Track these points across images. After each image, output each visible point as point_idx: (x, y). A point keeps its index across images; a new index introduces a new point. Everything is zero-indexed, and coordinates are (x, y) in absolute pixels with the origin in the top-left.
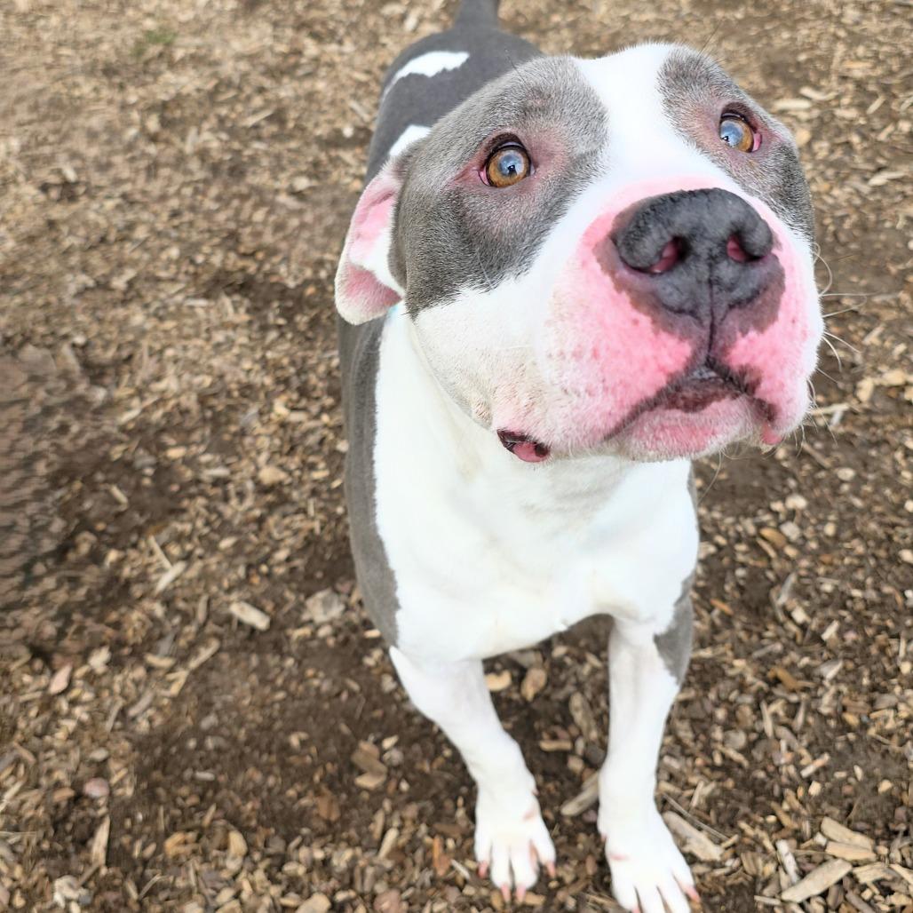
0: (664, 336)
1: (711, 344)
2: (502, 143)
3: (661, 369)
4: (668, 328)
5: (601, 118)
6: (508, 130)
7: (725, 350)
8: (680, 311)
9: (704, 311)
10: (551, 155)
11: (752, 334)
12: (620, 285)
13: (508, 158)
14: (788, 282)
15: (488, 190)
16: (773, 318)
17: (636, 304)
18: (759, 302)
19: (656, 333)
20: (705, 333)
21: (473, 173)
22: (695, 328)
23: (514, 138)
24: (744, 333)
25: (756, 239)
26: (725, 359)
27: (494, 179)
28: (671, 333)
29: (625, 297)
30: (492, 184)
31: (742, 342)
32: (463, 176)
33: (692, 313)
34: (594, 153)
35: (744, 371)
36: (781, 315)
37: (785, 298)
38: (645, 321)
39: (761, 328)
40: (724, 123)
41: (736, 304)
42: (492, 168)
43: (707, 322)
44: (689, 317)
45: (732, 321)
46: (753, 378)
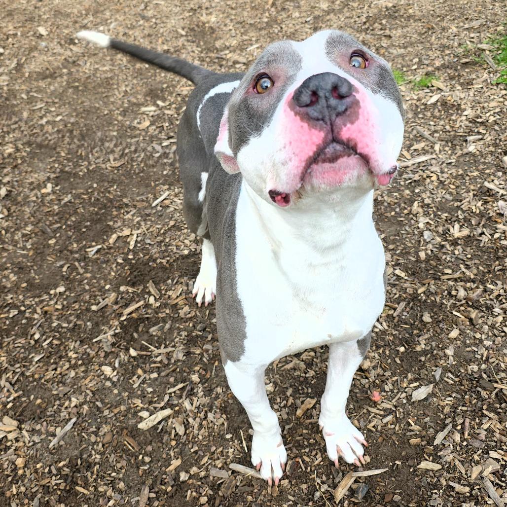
0: (313, 130)
1: (332, 131)
2: (261, 76)
3: (313, 143)
4: (315, 127)
5: (300, 61)
6: (262, 71)
7: (338, 133)
8: (318, 120)
9: (327, 119)
10: (279, 77)
11: (349, 125)
12: (296, 114)
13: (265, 82)
14: (361, 104)
15: (257, 95)
16: (357, 118)
17: (302, 119)
18: (348, 113)
19: (310, 130)
20: (329, 127)
21: (251, 90)
22: (325, 126)
23: (265, 74)
24: (345, 125)
25: (343, 90)
26: (340, 137)
27: (259, 91)
28: (316, 129)
29: (298, 118)
30: (258, 93)
31: (344, 129)
32: (247, 92)
33: (323, 120)
34: (295, 75)
35: (349, 140)
36: (360, 117)
37: (360, 111)
38: (305, 125)
39: (352, 123)
40: (353, 58)
41: (338, 114)
42: (258, 86)
43: (329, 123)
44: (321, 122)
45: (339, 121)
46: (353, 143)
